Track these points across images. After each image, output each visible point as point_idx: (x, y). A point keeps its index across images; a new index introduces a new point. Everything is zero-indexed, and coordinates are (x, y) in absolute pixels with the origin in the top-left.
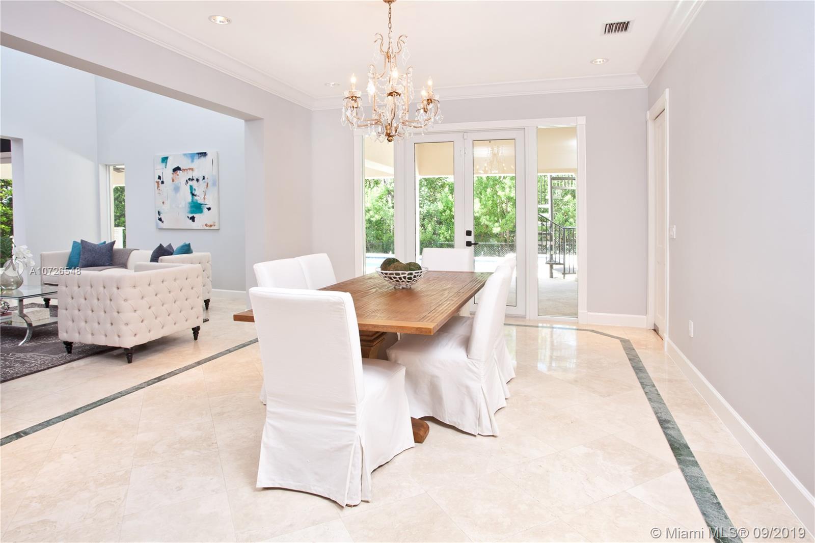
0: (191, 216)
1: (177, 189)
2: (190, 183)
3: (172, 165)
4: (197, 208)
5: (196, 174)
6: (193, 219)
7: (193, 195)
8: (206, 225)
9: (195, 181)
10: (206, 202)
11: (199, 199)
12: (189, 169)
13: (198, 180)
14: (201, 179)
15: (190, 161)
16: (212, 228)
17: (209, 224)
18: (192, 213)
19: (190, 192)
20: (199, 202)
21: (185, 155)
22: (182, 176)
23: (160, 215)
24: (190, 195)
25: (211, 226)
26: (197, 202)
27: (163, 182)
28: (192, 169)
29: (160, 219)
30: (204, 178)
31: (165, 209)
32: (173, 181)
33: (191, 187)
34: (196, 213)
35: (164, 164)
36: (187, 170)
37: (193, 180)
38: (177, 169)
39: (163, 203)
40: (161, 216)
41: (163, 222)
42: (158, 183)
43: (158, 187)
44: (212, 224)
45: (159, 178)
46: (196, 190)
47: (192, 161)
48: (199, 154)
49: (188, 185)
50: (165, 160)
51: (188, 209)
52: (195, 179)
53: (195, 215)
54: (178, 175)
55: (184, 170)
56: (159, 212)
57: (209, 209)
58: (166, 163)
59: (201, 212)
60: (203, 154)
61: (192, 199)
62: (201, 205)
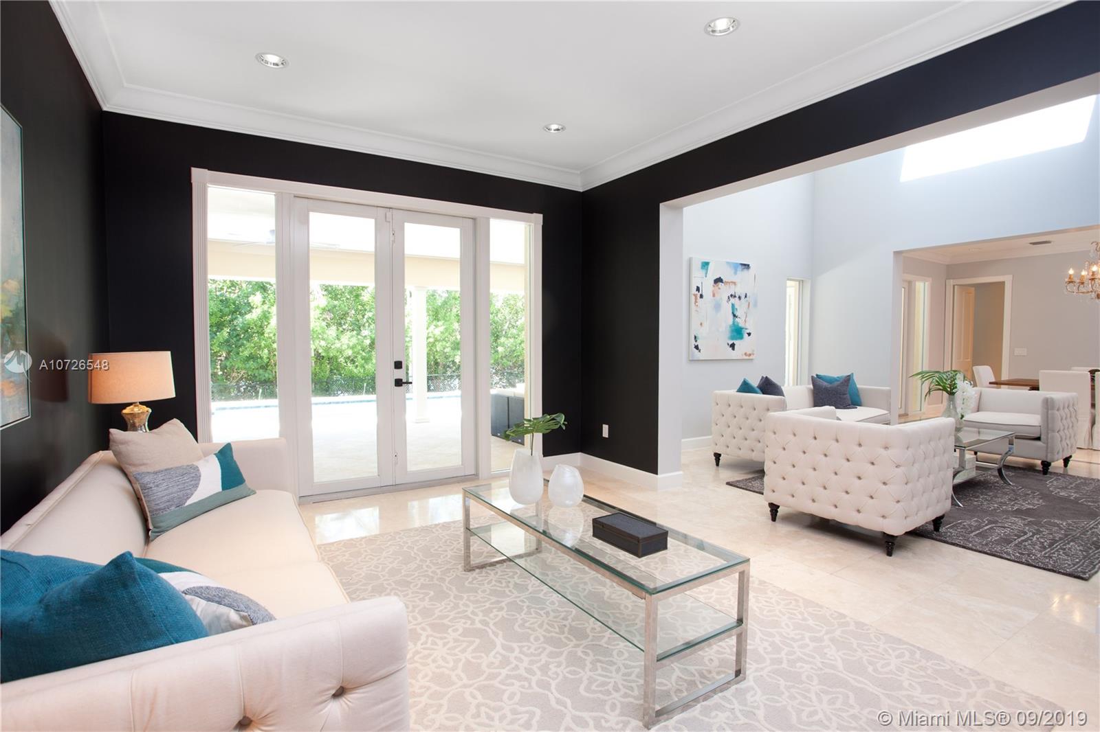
0: (731, 342)
1: (717, 307)
2: (732, 300)
3: (713, 274)
4: (738, 332)
5: (739, 290)
6: (733, 346)
7: (734, 316)
8: (746, 354)
9: (737, 299)
10: (747, 326)
11: (741, 324)
12: (732, 282)
13: (740, 298)
14: (743, 297)
15: (733, 272)
16: (751, 357)
17: (748, 353)
18: (732, 338)
19: (731, 312)
20: (740, 325)
21: (728, 263)
22: (725, 291)
23: (696, 341)
24: (732, 316)
25: (750, 355)
26: (738, 325)
27: (701, 296)
28: (735, 283)
29: (697, 347)
30: (746, 297)
31: (702, 333)
32: (714, 295)
33: (733, 305)
34: (736, 339)
35: (704, 271)
36: (729, 283)
37: (735, 297)
38: (718, 281)
39: (701, 324)
40: (699, 343)
41: (700, 351)
42: (695, 295)
43: (696, 302)
44: (750, 353)
45: (698, 289)
46: (738, 310)
47: (735, 273)
48: (742, 266)
49: (730, 302)
50: (705, 265)
51: (728, 334)
52: (738, 297)
53: (735, 342)
54: (719, 288)
55: (727, 282)
56: (695, 337)
57: (749, 334)
58: (707, 270)
59: (742, 338)
60: (746, 266)
61: (734, 322)
62: (741, 329)
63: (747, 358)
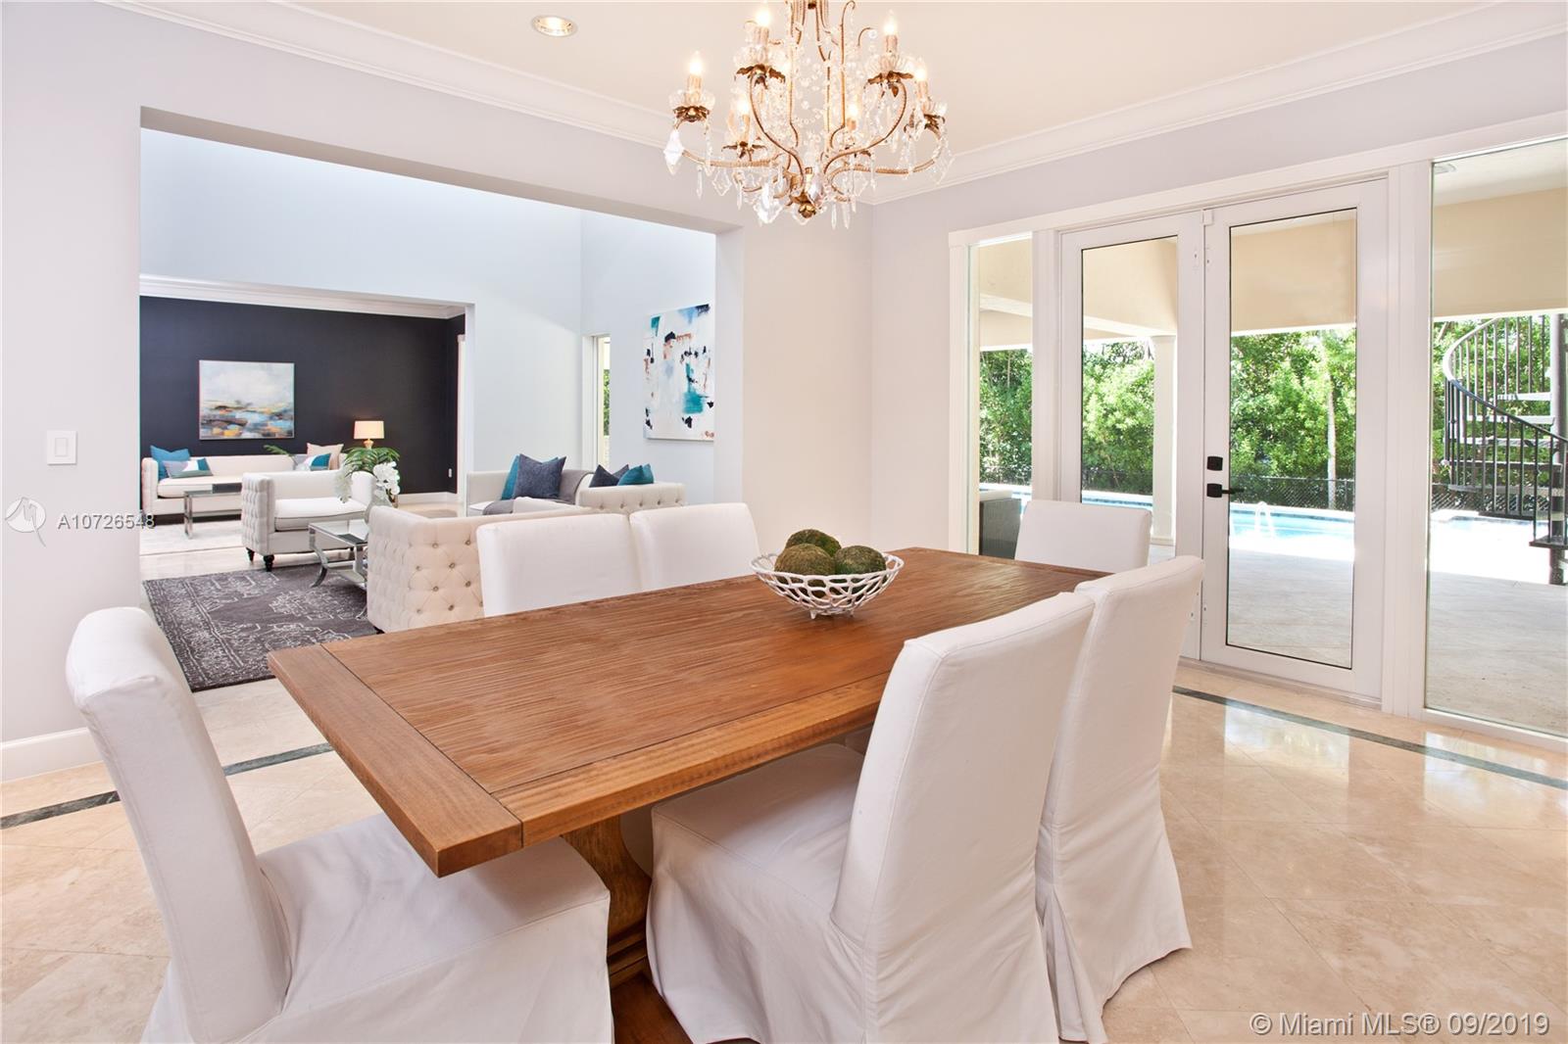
0: (686, 417)
1: (669, 370)
2: (686, 358)
3: (664, 329)
4: (695, 402)
5: (695, 344)
6: (689, 422)
7: (690, 380)
8: (707, 433)
9: (693, 356)
10: (707, 392)
11: (698, 388)
12: (686, 335)
13: (696, 354)
14: (700, 352)
15: (687, 321)
16: (714, 438)
17: (710, 432)
18: (688, 411)
19: (686, 375)
20: (698, 392)
21: (680, 311)
22: (677, 349)
23: (647, 415)
24: (687, 381)
25: (713, 435)
26: (695, 393)
27: (652, 360)
28: (688, 336)
29: (648, 423)
30: (705, 351)
31: (654, 405)
32: (665, 357)
33: (688, 367)
34: (693, 412)
35: (654, 329)
36: (683, 336)
37: (690, 354)
38: (670, 336)
39: (652, 395)
40: (650, 418)
41: (651, 428)
42: (646, 360)
43: (647, 368)
44: (714, 431)
45: (649, 352)
46: (694, 371)
47: (690, 321)
48: (698, 307)
49: (684, 363)
50: (656, 321)
51: (682, 406)
52: (693, 353)
53: (692, 416)
54: (671, 347)
55: (679, 337)
56: (647, 411)
57: (711, 405)
58: (657, 327)
59: (700, 410)
60: (705, 308)
61: (689, 388)
62: (700, 397)
63: (709, 438)
